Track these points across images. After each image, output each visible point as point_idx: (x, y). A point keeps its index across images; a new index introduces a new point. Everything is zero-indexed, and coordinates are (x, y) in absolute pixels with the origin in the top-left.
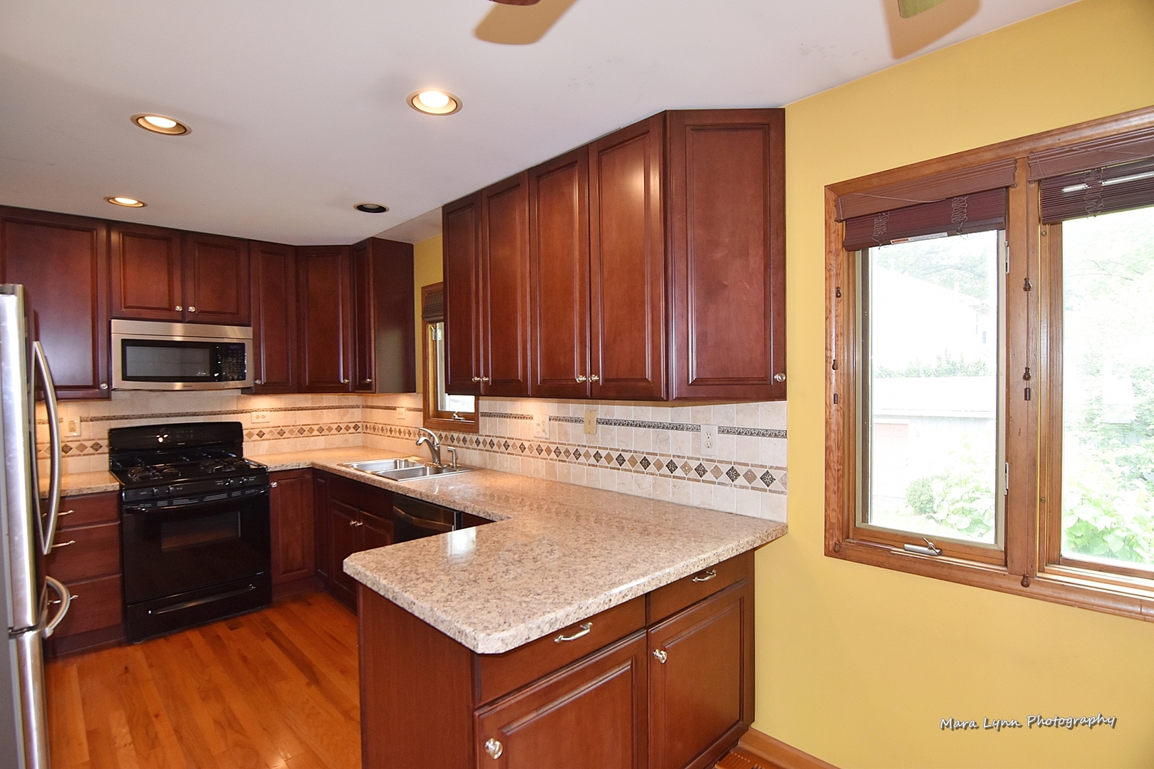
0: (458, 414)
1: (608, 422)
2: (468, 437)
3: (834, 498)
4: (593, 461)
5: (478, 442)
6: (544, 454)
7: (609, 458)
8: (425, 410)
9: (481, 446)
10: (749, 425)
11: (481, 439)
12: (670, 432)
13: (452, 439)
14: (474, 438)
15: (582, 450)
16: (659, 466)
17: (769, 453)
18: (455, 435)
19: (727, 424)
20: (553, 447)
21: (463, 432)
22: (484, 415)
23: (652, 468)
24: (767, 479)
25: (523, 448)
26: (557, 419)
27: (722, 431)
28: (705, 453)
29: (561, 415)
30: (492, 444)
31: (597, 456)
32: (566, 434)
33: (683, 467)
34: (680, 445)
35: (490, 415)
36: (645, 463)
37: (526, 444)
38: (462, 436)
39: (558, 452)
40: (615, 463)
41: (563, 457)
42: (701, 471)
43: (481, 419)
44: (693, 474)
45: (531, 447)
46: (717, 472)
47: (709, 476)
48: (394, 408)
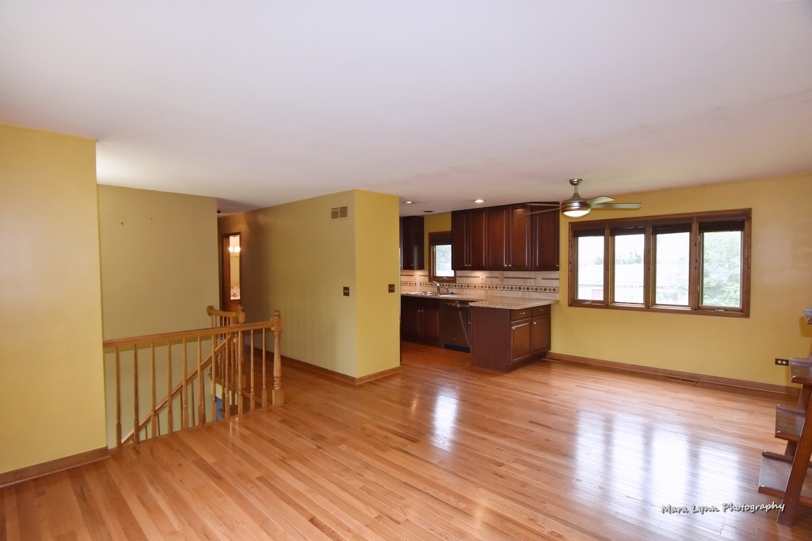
0: (445, 277)
1: (508, 278)
2: (451, 284)
3: (570, 293)
4: (502, 289)
5: (455, 286)
6: (484, 288)
7: (508, 288)
8: (429, 276)
9: (457, 287)
10: (550, 277)
11: (457, 285)
12: (528, 280)
13: (443, 285)
14: (454, 284)
15: (498, 286)
16: (524, 289)
17: (555, 284)
18: (445, 284)
19: (544, 277)
20: (487, 286)
21: (448, 283)
22: (458, 277)
23: (522, 290)
24: (554, 290)
25: (475, 287)
26: (489, 277)
27: (542, 279)
28: (538, 284)
29: (490, 276)
30: (462, 286)
31: (504, 288)
32: (492, 282)
33: (531, 289)
34: (531, 283)
35: (461, 277)
36: (520, 288)
37: (477, 285)
38: (448, 284)
39: (489, 287)
40: (510, 289)
41: (491, 288)
42: (536, 289)
43: (457, 278)
44: (534, 290)
45: (478, 287)
46: (541, 289)
47: (539, 291)
48: (413, 275)
